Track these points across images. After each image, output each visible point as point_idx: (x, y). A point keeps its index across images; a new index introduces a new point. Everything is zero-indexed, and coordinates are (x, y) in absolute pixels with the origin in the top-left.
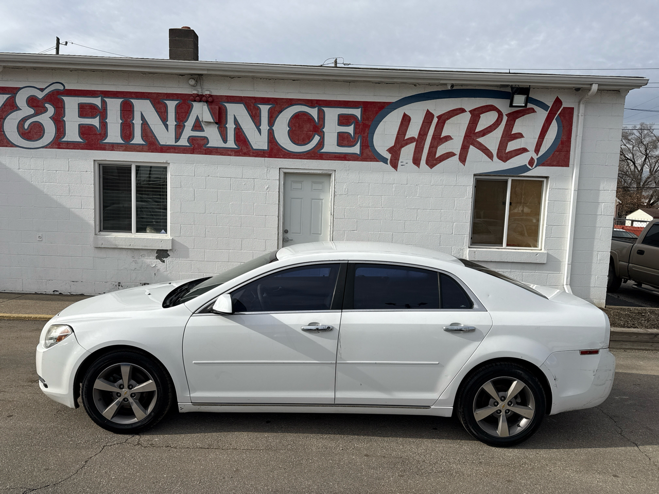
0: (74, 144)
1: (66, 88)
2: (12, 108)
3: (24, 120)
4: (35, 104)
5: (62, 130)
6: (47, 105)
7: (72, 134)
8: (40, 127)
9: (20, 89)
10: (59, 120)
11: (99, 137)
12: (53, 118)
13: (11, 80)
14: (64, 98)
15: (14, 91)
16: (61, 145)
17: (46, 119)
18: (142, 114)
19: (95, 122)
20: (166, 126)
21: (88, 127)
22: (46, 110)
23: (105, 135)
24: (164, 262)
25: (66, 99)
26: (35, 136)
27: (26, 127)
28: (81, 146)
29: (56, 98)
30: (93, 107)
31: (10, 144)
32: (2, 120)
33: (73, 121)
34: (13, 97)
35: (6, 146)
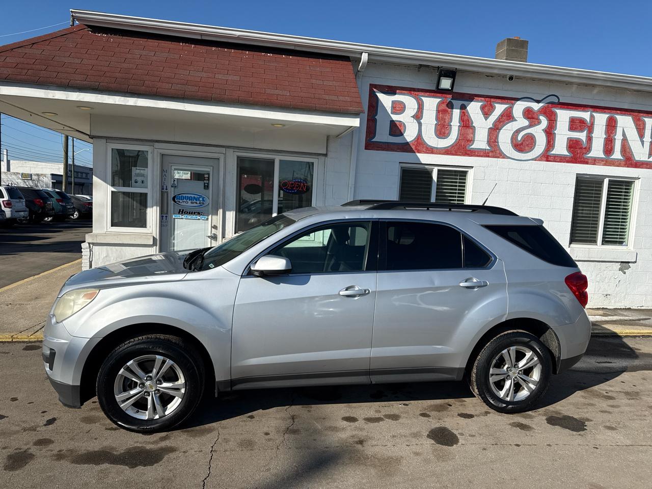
0: (561, 157)
1: (560, 101)
2: (508, 118)
3: (518, 131)
4: (530, 116)
5: (552, 143)
6: (541, 118)
7: (561, 148)
8: (532, 139)
9: (518, 100)
10: (550, 133)
11: (584, 151)
12: (546, 131)
15: (512, 101)
16: (549, 157)
17: (538, 132)
18: (623, 130)
19: (582, 136)
20: (643, 142)
21: (576, 141)
22: (539, 122)
23: (589, 149)
24: (625, 273)
25: (559, 112)
26: (527, 148)
27: (519, 138)
28: (567, 159)
29: (550, 112)
30: (582, 121)
31: (502, 155)
32: (498, 131)
33: (563, 134)
34: (511, 107)
35: (498, 157)
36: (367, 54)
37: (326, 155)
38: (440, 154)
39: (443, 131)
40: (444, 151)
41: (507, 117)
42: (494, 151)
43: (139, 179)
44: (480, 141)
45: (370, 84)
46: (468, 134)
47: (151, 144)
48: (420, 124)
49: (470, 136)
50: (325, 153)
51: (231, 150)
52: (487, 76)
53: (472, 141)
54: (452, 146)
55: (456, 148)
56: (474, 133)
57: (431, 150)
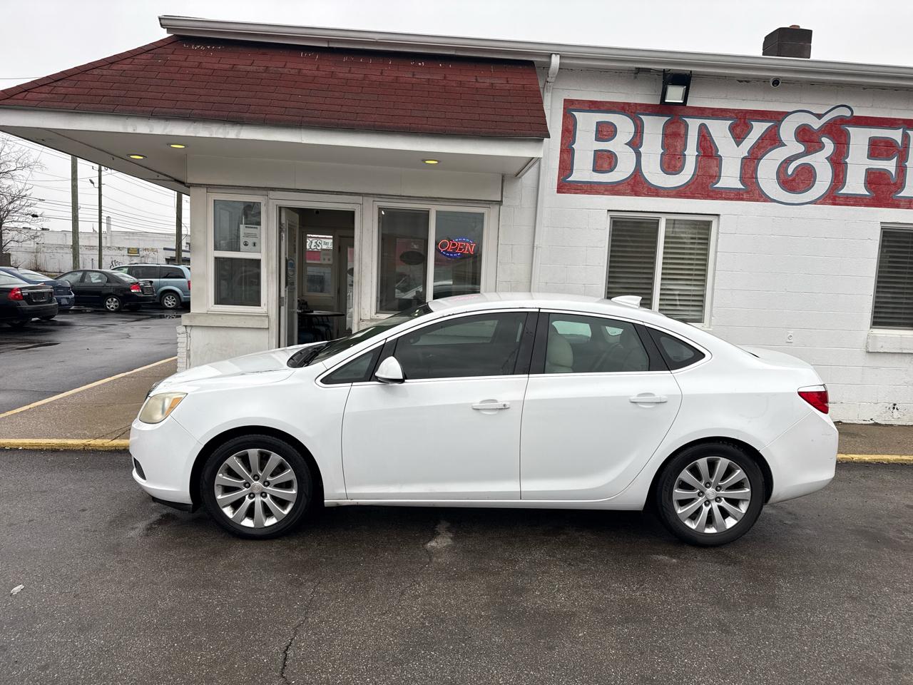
0: (856, 198)
1: (855, 114)
2: (773, 142)
3: (788, 161)
4: (806, 138)
5: (841, 177)
6: (824, 140)
7: (855, 184)
8: (810, 172)
9: (787, 114)
10: (838, 164)
11: (893, 188)
12: (831, 159)
13: (775, 101)
14: (851, 130)
15: (778, 117)
16: (837, 199)
17: (820, 161)
19: (890, 166)
21: (880, 173)
22: (821, 147)
23: (901, 185)
25: (852, 130)
26: (801, 186)
27: (790, 171)
28: (865, 201)
29: (838, 130)
30: (889, 143)
31: (762, 197)
32: (756, 161)
33: (859, 163)
34: (777, 126)
35: (758, 201)
36: (558, 56)
37: (500, 203)
38: (668, 196)
39: (673, 162)
40: (674, 193)
41: (771, 140)
42: (750, 191)
43: (250, 241)
44: (730, 177)
45: (565, 100)
46: (710, 167)
47: (265, 192)
48: (638, 155)
49: (713, 171)
50: (500, 200)
51: (371, 199)
52: (740, 81)
53: (718, 177)
54: (687, 185)
55: (693, 187)
56: (720, 166)
57: (656, 192)
